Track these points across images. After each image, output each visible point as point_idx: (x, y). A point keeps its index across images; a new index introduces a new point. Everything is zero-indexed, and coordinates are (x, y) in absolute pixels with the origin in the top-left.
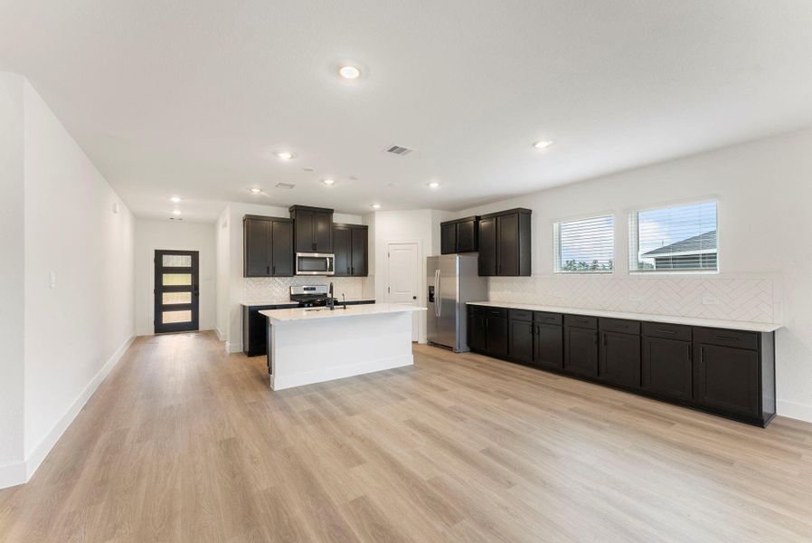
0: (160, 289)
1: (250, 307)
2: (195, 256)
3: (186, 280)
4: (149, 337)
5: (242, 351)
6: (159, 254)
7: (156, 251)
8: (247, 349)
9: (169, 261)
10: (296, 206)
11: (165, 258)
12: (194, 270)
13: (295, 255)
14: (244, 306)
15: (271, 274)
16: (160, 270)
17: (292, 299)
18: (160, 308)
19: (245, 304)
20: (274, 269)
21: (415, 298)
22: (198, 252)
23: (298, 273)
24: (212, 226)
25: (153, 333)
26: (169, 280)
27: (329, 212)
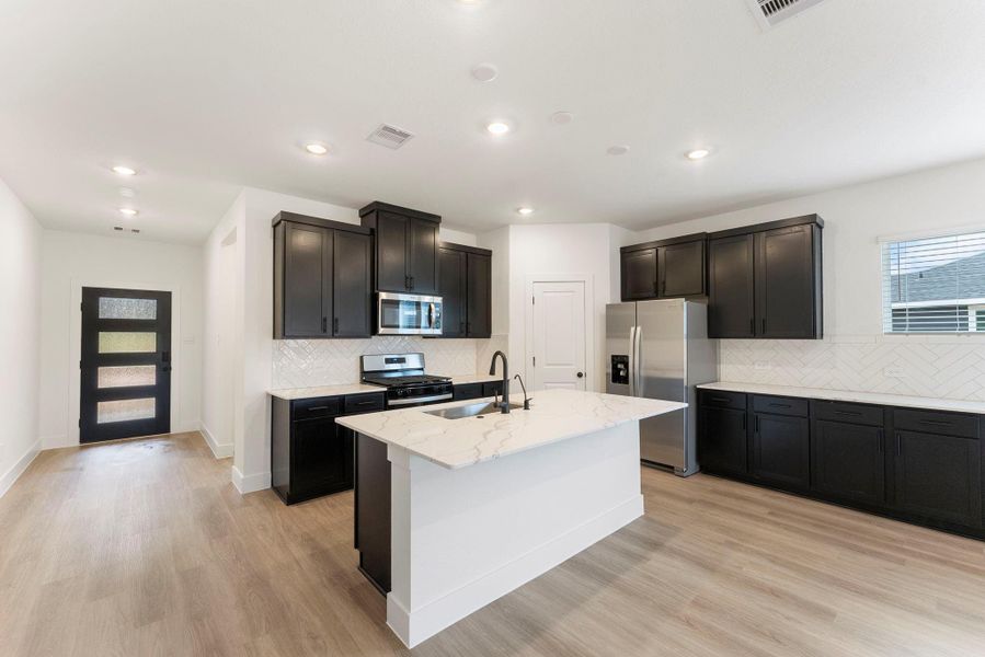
0: (92, 360)
1: (292, 401)
2: (163, 300)
3: (145, 343)
4: (69, 451)
5: (269, 486)
6: (91, 297)
7: (85, 290)
8: (285, 480)
9: (110, 309)
10: (377, 203)
11: (103, 301)
12: (161, 326)
13: (375, 297)
14: (273, 398)
15: (329, 331)
16: (93, 325)
17: (364, 382)
18: (91, 395)
19: (278, 394)
20: (335, 321)
21: (580, 375)
22: (170, 293)
23: (381, 330)
24: (196, 247)
25: (76, 442)
26: (110, 343)
27: (431, 221)
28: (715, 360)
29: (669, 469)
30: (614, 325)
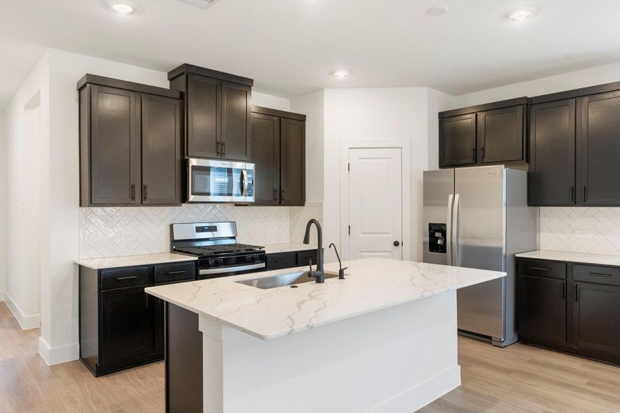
1: (100, 271)
5: (77, 357)
8: (93, 351)
10: (186, 66)
13: (185, 163)
14: (81, 269)
15: (138, 199)
17: (174, 251)
19: (85, 263)
20: (143, 188)
21: (396, 244)
23: (192, 198)
27: (242, 85)
28: (534, 228)
29: (487, 339)
30: (431, 192)
